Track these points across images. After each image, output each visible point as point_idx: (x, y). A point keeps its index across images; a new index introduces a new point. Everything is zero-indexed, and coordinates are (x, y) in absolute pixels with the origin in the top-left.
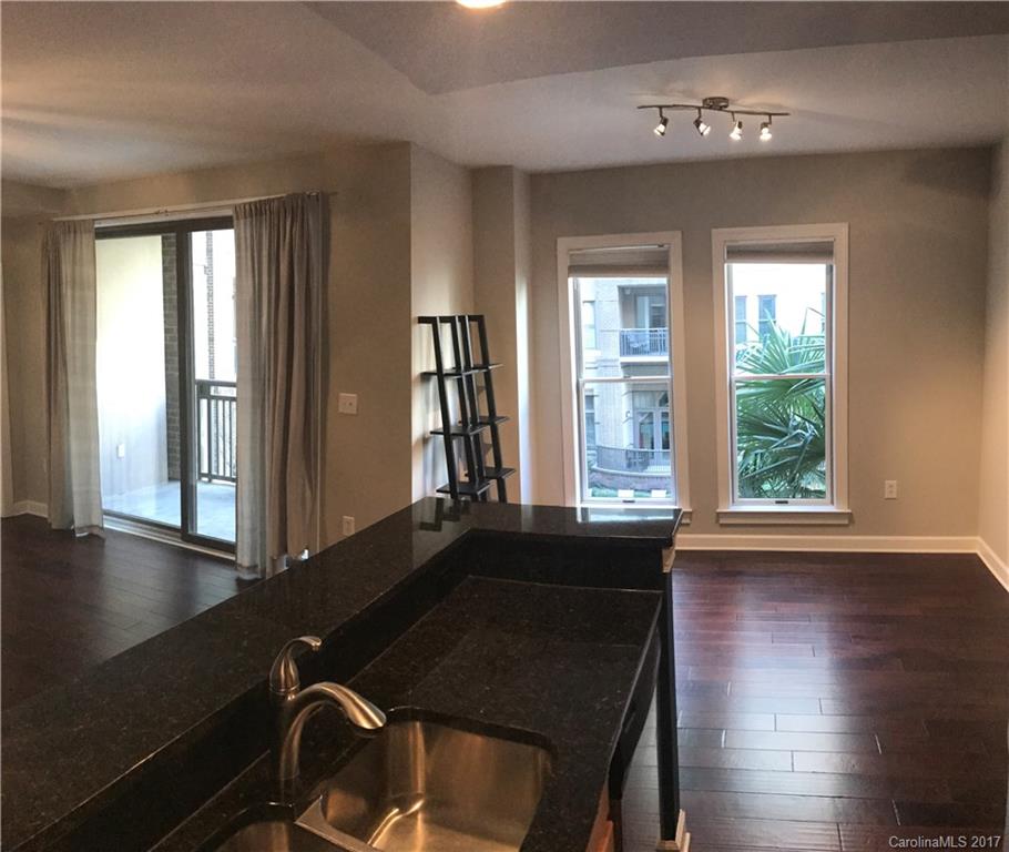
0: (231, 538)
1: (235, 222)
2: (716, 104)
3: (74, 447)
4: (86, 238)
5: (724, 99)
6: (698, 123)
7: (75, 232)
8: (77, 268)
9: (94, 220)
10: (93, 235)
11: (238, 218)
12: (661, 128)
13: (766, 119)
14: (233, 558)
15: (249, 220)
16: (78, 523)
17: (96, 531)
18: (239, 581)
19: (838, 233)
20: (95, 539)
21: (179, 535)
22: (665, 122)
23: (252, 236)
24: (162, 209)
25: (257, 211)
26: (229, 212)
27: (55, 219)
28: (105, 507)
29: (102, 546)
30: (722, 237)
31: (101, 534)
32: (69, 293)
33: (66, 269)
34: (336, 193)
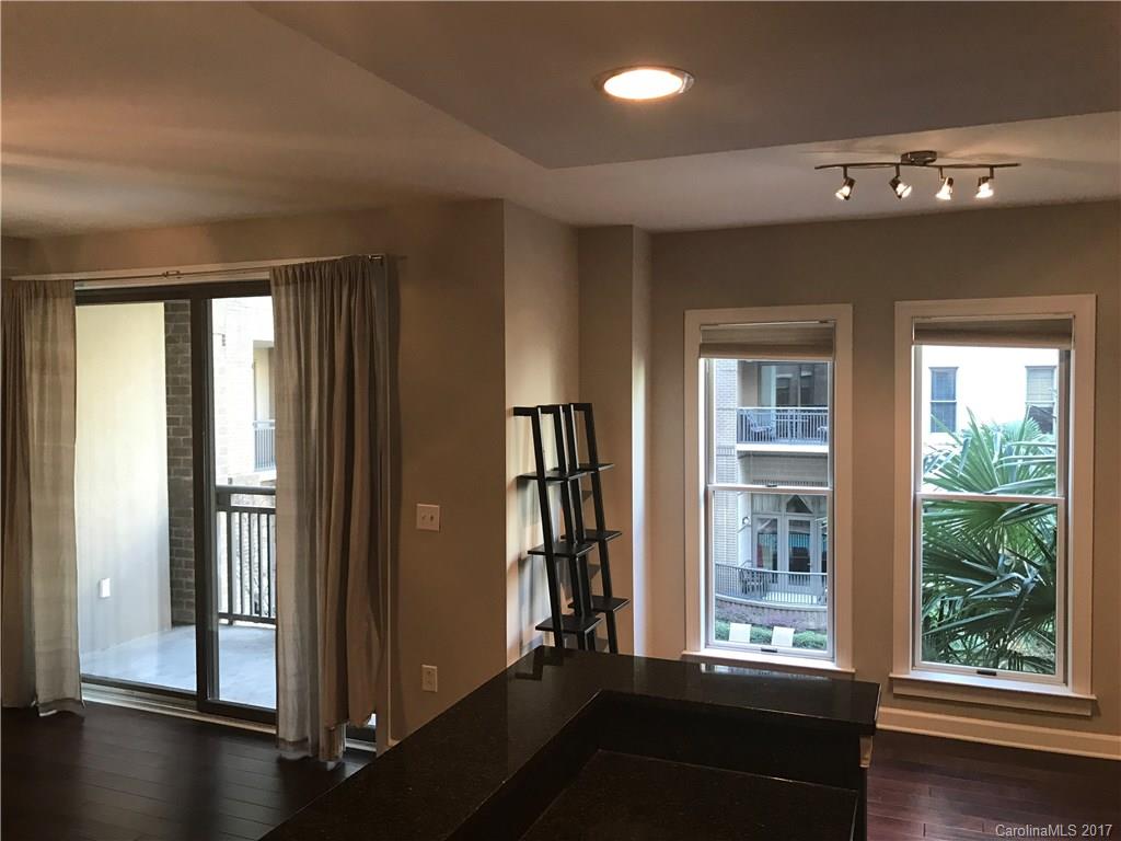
0: (269, 703)
1: (273, 288)
2: (921, 159)
3: (39, 588)
4: (62, 305)
5: (932, 153)
6: (895, 184)
7: (46, 297)
8: (48, 346)
9: (74, 281)
10: (71, 300)
11: (277, 284)
12: (846, 190)
13: (986, 172)
14: (274, 732)
15: (291, 288)
16: (42, 697)
17: (70, 707)
18: (281, 762)
19: (1081, 308)
20: (70, 718)
21: (194, 703)
22: (851, 183)
23: (296, 307)
24: (172, 269)
25: (301, 278)
26: (265, 276)
27: (14, 278)
28: (84, 670)
29: (80, 728)
30: (908, 312)
31: (77, 710)
32: (35, 377)
33: (31, 347)
34: (404, 258)
